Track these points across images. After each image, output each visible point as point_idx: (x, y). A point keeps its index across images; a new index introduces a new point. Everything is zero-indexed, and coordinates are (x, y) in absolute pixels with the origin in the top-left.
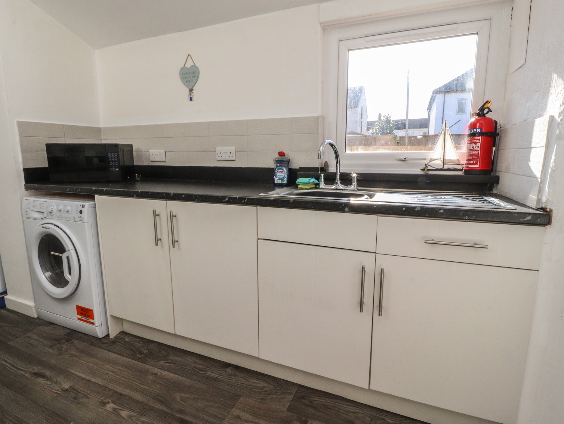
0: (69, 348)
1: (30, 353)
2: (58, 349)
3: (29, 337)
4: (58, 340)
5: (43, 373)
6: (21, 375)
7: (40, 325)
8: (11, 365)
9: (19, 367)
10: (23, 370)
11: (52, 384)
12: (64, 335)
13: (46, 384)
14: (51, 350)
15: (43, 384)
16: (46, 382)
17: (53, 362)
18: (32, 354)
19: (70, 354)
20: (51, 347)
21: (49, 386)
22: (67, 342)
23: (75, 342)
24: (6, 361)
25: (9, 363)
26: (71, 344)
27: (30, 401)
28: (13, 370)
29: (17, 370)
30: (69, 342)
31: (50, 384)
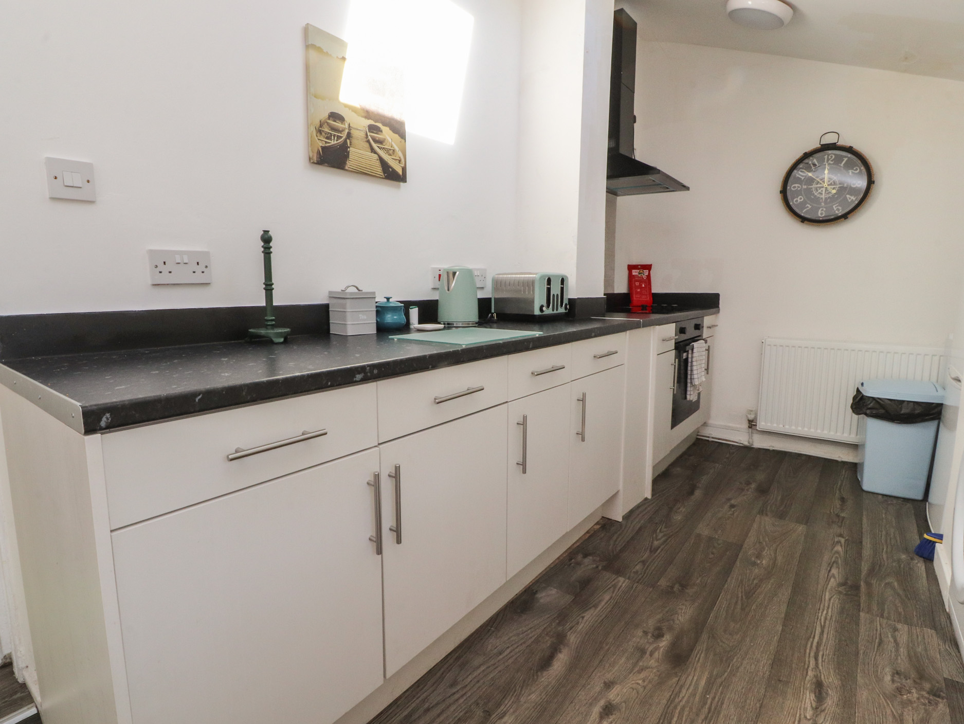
0: (915, 705)
1: (861, 652)
2: (901, 688)
3: (895, 630)
4: (922, 676)
5: (827, 694)
6: (806, 667)
7: (934, 627)
8: (818, 643)
9: (821, 653)
10: (817, 664)
11: (809, 720)
12: (945, 679)
13: (805, 709)
14: (888, 678)
15: (803, 705)
16: (809, 708)
17: (863, 695)
18: (861, 656)
19: (901, 715)
20: (897, 673)
21: (802, 716)
22: (928, 693)
23: (941, 706)
24: (822, 633)
25: (821, 639)
26: (929, 702)
27: (758, 705)
28: (810, 650)
29: (812, 654)
30: (931, 697)
31: (808, 717)
